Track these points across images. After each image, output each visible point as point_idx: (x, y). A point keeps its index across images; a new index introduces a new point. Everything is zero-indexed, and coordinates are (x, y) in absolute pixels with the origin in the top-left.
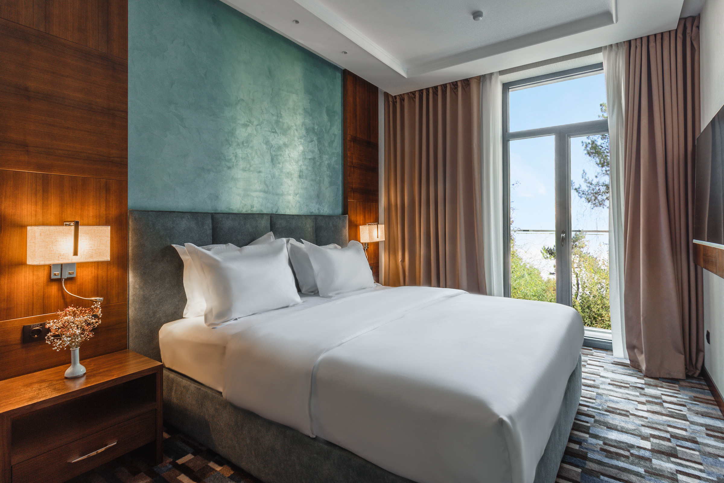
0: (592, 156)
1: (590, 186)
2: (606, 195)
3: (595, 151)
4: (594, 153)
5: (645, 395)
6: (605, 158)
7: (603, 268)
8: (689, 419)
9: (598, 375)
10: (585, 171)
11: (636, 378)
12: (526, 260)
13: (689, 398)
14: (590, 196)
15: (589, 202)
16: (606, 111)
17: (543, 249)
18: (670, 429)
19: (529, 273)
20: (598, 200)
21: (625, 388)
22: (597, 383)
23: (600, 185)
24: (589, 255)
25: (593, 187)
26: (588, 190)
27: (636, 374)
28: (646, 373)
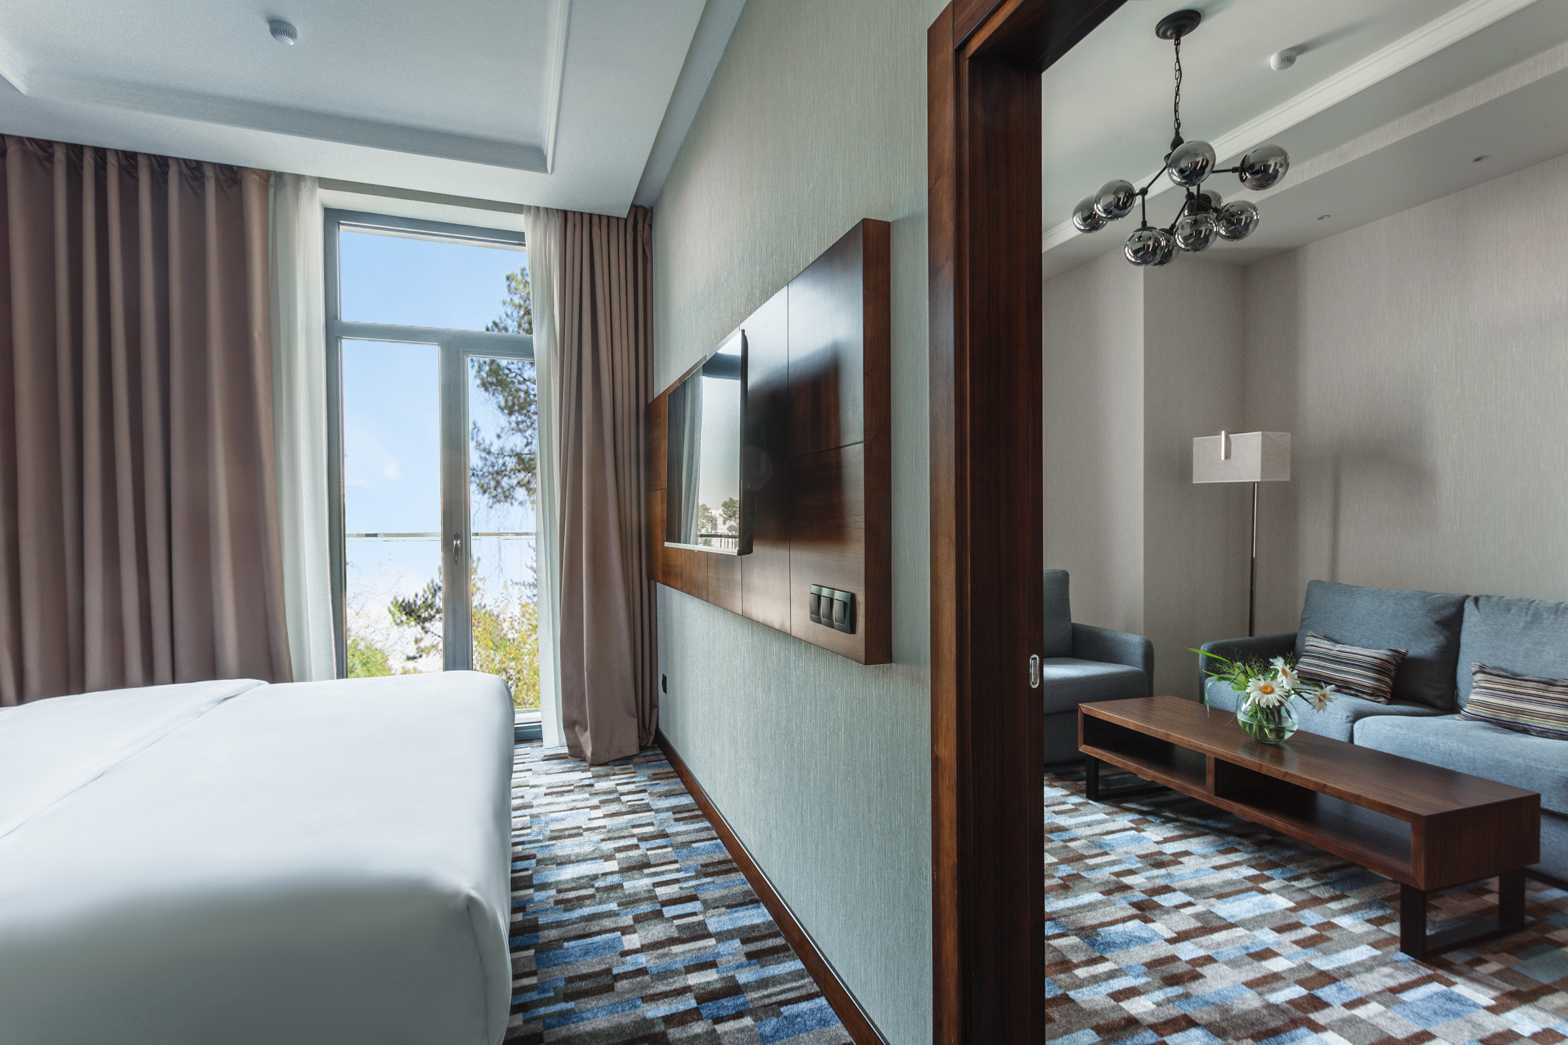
0: (490, 390)
1: (487, 457)
2: (517, 477)
3: (497, 379)
4: (495, 385)
5: (597, 794)
6: (515, 394)
7: (510, 636)
8: (653, 807)
9: (526, 786)
10: (477, 425)
11: (580, 772)
12: (357, 633)
13: (648, 777)
14: (487, 480)
15: (485, 492)
16: (517, 292)
17: (394, 604)
18: (636, 831)
19: (364, 662)
20: (503, 488)
21: (569, 794)
22: (526, 800)
23: (506, 454)
24: (484, 611)
25: (492, 459)
26: (482, 466)
27: (578, 766)
28: (592, 759)
